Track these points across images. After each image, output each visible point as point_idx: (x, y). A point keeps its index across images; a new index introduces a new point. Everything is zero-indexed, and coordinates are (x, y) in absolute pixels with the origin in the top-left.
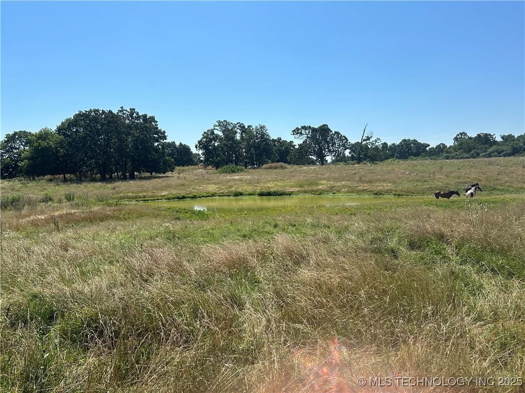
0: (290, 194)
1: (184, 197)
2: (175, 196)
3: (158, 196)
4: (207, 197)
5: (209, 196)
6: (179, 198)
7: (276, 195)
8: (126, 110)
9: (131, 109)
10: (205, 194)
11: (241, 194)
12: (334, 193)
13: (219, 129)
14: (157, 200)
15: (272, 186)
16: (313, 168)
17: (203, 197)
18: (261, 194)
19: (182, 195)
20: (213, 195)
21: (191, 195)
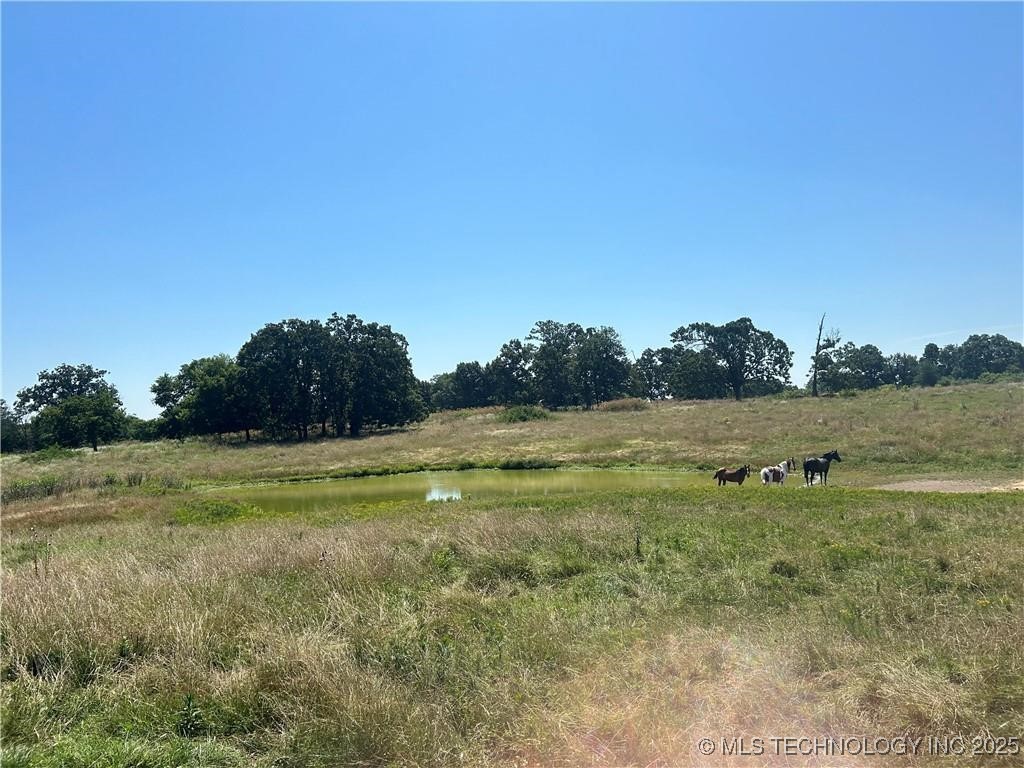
0: (555, 466)
1: (365, 474)
2: (347, 471)
3: (320, 473)
4: (409, 471)
5: (413, 471)
6: (356, 475)
7: (531, 468)
8: (341, 318)
9: (349, 316)
10: (406, 467)
11: (471, 466)
12: (631, 466)
13: (540, 337)
14: (317, 478)
15: (532, 451)
16: (686, 408)
17: (402, 472)
18: (506, 467)
19: (363, 468)
20: (421, 469)
21: (380, 470)
